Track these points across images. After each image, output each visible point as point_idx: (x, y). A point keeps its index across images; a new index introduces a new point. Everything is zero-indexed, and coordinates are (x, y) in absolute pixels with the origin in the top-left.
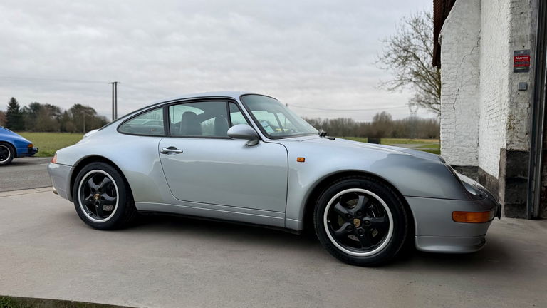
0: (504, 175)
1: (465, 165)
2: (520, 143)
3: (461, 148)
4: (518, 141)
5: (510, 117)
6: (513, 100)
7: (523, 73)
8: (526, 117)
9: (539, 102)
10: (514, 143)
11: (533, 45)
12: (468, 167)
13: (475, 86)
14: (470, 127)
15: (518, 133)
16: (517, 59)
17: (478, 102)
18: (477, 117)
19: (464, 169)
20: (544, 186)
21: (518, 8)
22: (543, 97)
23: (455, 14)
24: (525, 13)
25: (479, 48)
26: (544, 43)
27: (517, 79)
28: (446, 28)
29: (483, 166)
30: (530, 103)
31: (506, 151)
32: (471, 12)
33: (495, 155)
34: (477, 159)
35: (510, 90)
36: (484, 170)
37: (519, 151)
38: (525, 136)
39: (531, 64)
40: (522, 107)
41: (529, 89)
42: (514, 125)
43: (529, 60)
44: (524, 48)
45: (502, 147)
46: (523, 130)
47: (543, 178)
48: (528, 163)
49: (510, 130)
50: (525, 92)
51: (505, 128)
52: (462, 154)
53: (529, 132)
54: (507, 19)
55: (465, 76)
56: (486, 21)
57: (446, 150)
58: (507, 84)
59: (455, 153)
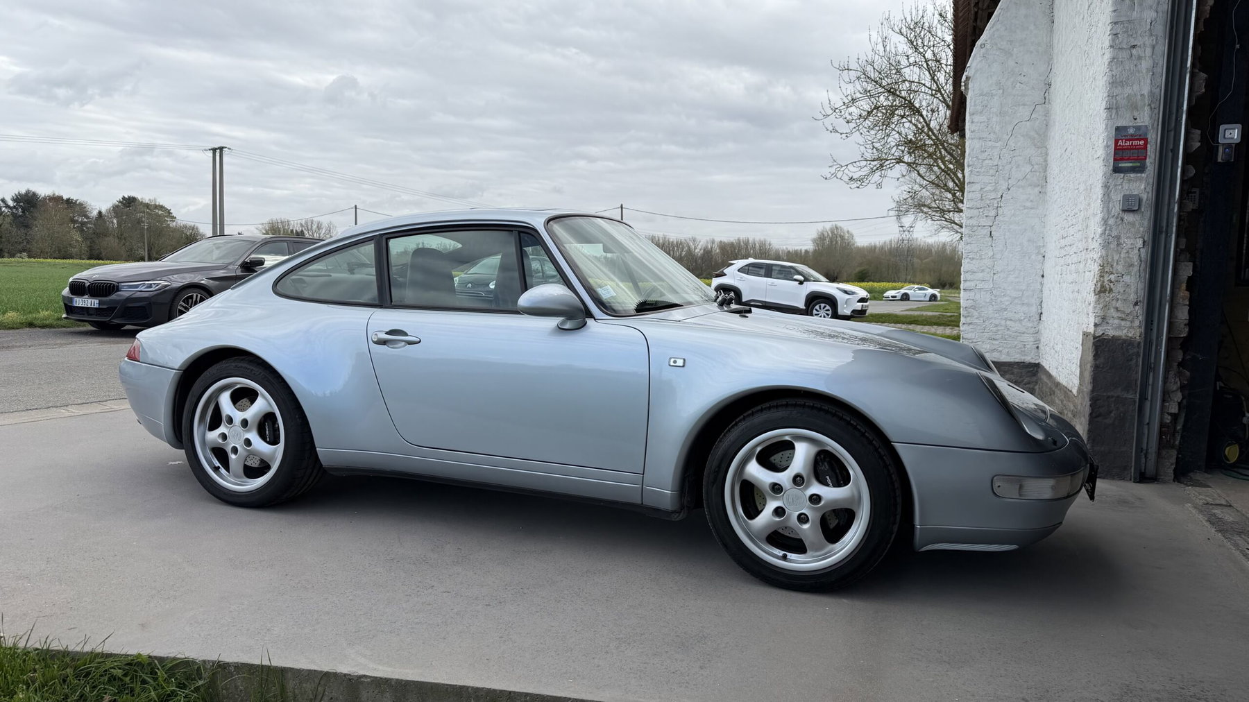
0: (1088, 387)
1: (1012, 360)
2: (1123, 323)
3: (1003, 322)
4: (1119, 318)
5: (1102, 266)
6: (1110, 230)
7: (1132, 175)
8: (1136, 269)
9: (1163, 236)
10: (1110, 322)
11: (1154, 115)
12: (1018, 363)
13: (1037, 190)
14: (1024, 278)
15: (1119, 301)
16: (1120, 145)
17: (1043, 224)
18: (1040, 257)
19: (1010, 368)
20: (1168, 413)
21: (1126, 35)
22: (1173, 226)
23: (997, 30)
24: (1140, 47)
25: (1047, 106)
26: (1177, 111)
27: (1120, 187)
28: (979, 59)
29: (1049, 364)
30: (1146, 239)
31: (1094, 339)
32: (1032, 27)
33: (1072, 343)
34: (1038, 347)
35: (1105, 209)
36: (1051, 372)
37: (1119, 340)
38: (1132, 306)
39: (1150, 157)
40: (1129, 246)
41: (1143, 210)
42: (1112, 284)
43: (1145, 147)
44: (1136, 121)
45: (1087, 327)
46: (1130, 295)
47: (1166, 395)
48: (1137, 366)
49: (1102, 294)
50: (1136, 216)
51: (1093, 289)
52: (1006, 337)
53: (1141, 299)
54: (1103, 58)
55: (1016, 167)
56: (1063, 49)
57: (971, 326)
58: (1100, 197)
59: (991, 334)
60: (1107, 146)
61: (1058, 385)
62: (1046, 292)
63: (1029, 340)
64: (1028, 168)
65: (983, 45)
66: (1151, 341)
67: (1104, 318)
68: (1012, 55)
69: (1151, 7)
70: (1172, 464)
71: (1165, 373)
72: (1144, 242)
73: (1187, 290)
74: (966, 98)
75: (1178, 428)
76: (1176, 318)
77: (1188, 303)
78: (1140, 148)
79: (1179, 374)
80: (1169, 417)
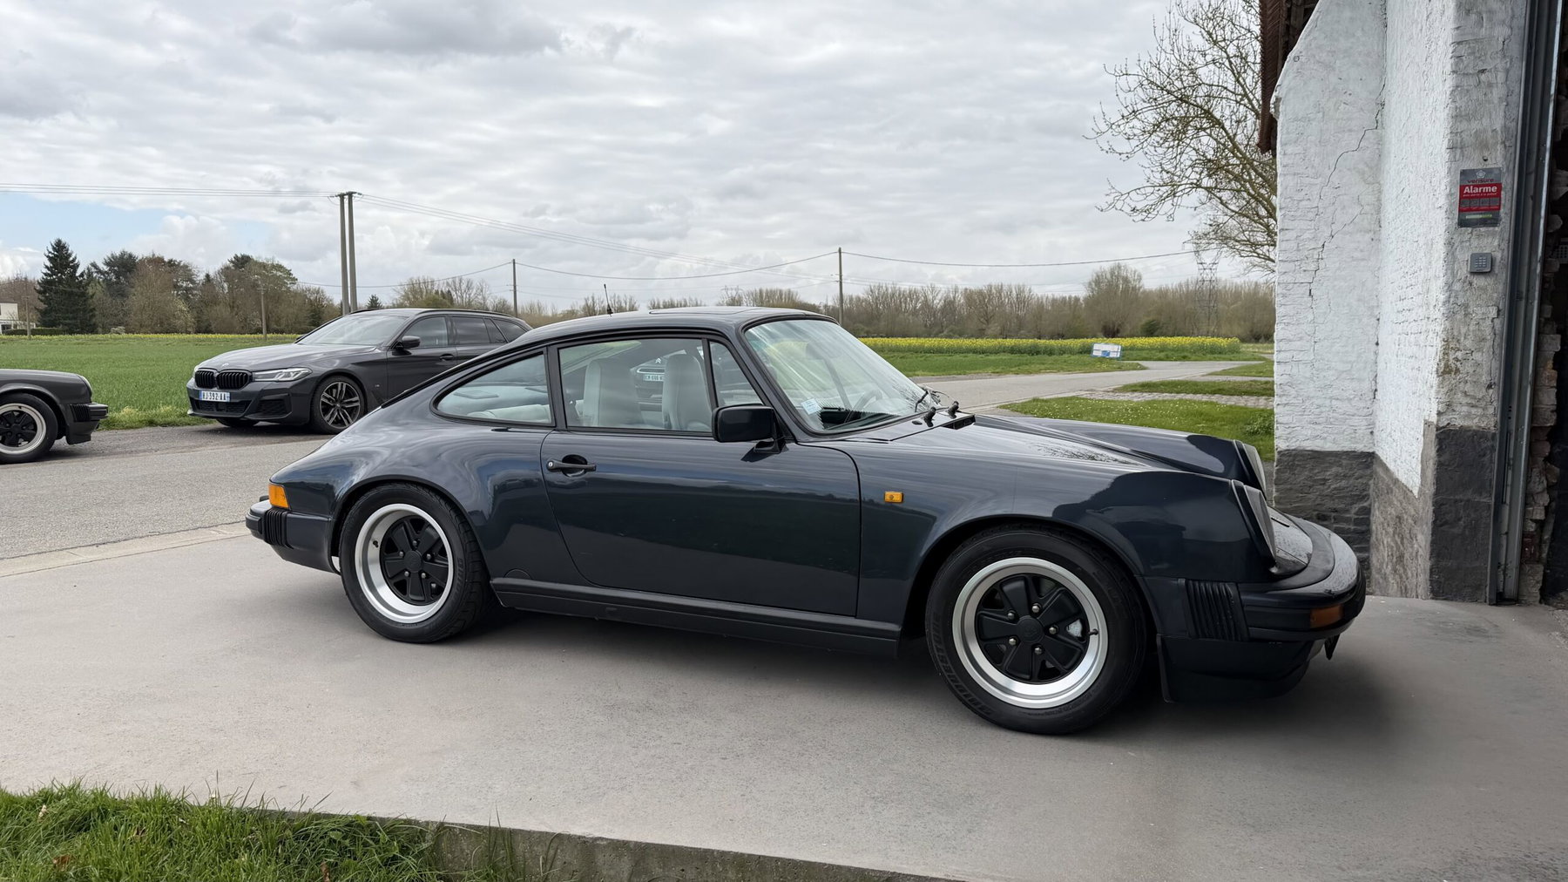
0: (1430, 490)
1: (1339, 449)
2: (1473, 411)
3: (1328, 402)
4: (1468, 404)
5: (1446, 341)
6: (1456, 297)
7: (1483, 229)
8: (1489, 344)
9: (1523, 303)
10: (1458, 409)
11: (1508, 155)
12: (1347, 453)
13: (1368, 237)
14: (1353, 346)
15: (1469, 384)
16: (1467, 193)
17: (1376, 279)
18: (1374, 320)
19: (1337, 459)
20: (1531, 520)
21: (1472, 58)
22: (1535, 290)
23: (1315, 38)
24: (1490, 71)
25: (1380, 131)
26: (1539, 150)
27: (1468, 244)
28: (1291, 76)
29: (1386, 454)
30: (1501, 308)
31: (1437, 430)
32: (1359, 33)
33: (1412, 433)
34: (1372, 433)
35: (1449, 272)
36: (1388, 465)
37: (1470, 430)
38: (1484, 390)
39: (1504, 206)
40: (1480, 316)
41: (1496, 272)
42: (1458, 363)
43: (1499, 195)
44: (1487, 163)
45: (1429, 415)
46: (1481, 376)
47: (1529, 498)
48: (1491, 461)
49: (1446, 376)
50: (1489, 279)
51: (1435, 369)
52: (1332, 420)
53: (1496, 380)
54: (1444, 85)
55: (1342, 209)
56: (1398, 64)
57: (1287, 408)
58: (1443, 256)
59: (1312, 417)
60: (1451, 194)
61: (1396, 481)
62: (1381, 365)
63: (1361, 424)
64: (1357, 210)
65: (1296, 58)
66: (1509, 432)
67: (1449, 405)
68: (1334, 70)
69: (1503, 22)
70: (1538, 582)
71: (1528, 471)
72: (1499, 311)
73: (1553, 369)
74: (1276, 122)
75: (1546, 537)
76: (1541, 403)
77: (1555, 385)
78: (1494, 196)
79: (1546, 472)
80: (1534, 525)
